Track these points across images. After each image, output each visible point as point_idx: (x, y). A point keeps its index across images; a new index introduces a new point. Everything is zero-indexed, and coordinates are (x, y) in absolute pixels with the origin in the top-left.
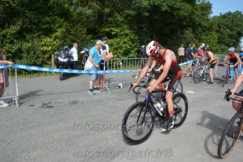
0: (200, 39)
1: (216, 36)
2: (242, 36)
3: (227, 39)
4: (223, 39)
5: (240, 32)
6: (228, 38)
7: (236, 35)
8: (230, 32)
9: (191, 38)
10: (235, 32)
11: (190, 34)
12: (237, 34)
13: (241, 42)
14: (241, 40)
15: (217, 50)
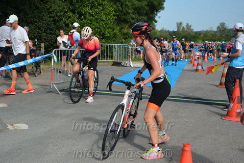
0: (80, 14)
1: (112, 9)
2: (157, 11)
3: (133, 16)
4: (125, 14)
5: (152, 3)
6: (133, 13)
7: (146, 8)
8: (136, 3)
9: (61, 11)
10: (145, 3)
11: (59, 3)
12: (148, 5)
13: (156, 22)
14: (156, 18)
15: (115, 35)
